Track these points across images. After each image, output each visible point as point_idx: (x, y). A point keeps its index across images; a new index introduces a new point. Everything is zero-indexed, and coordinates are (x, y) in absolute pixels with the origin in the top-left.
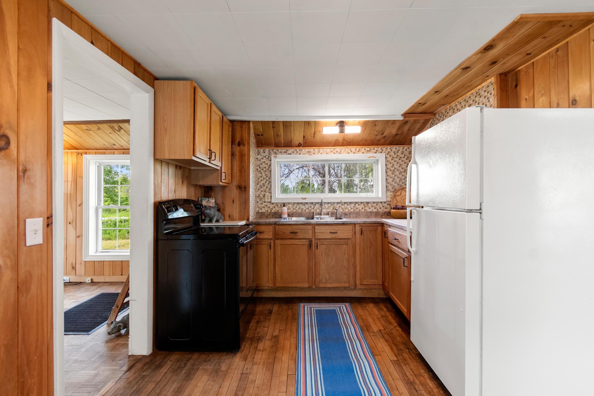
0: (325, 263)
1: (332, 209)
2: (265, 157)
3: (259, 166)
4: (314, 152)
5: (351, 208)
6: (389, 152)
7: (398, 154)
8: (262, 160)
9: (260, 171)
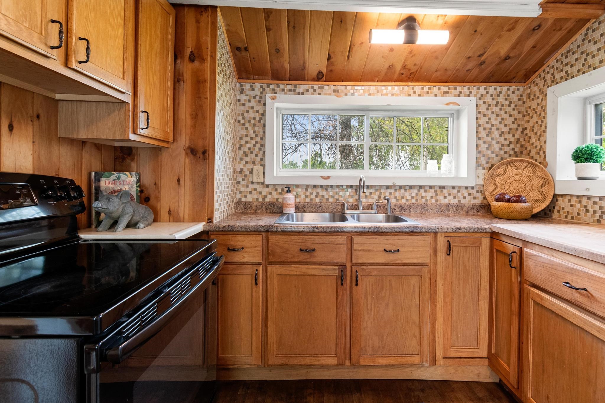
0: (372, 313)
1: (376, 197)
2: (254, 98)
3: (242, 115)
4: (346, 91)
5: (412, 197)
6: (482, 95)
7: (499, 99)
8: (247, 104)
9: (244, 125)
